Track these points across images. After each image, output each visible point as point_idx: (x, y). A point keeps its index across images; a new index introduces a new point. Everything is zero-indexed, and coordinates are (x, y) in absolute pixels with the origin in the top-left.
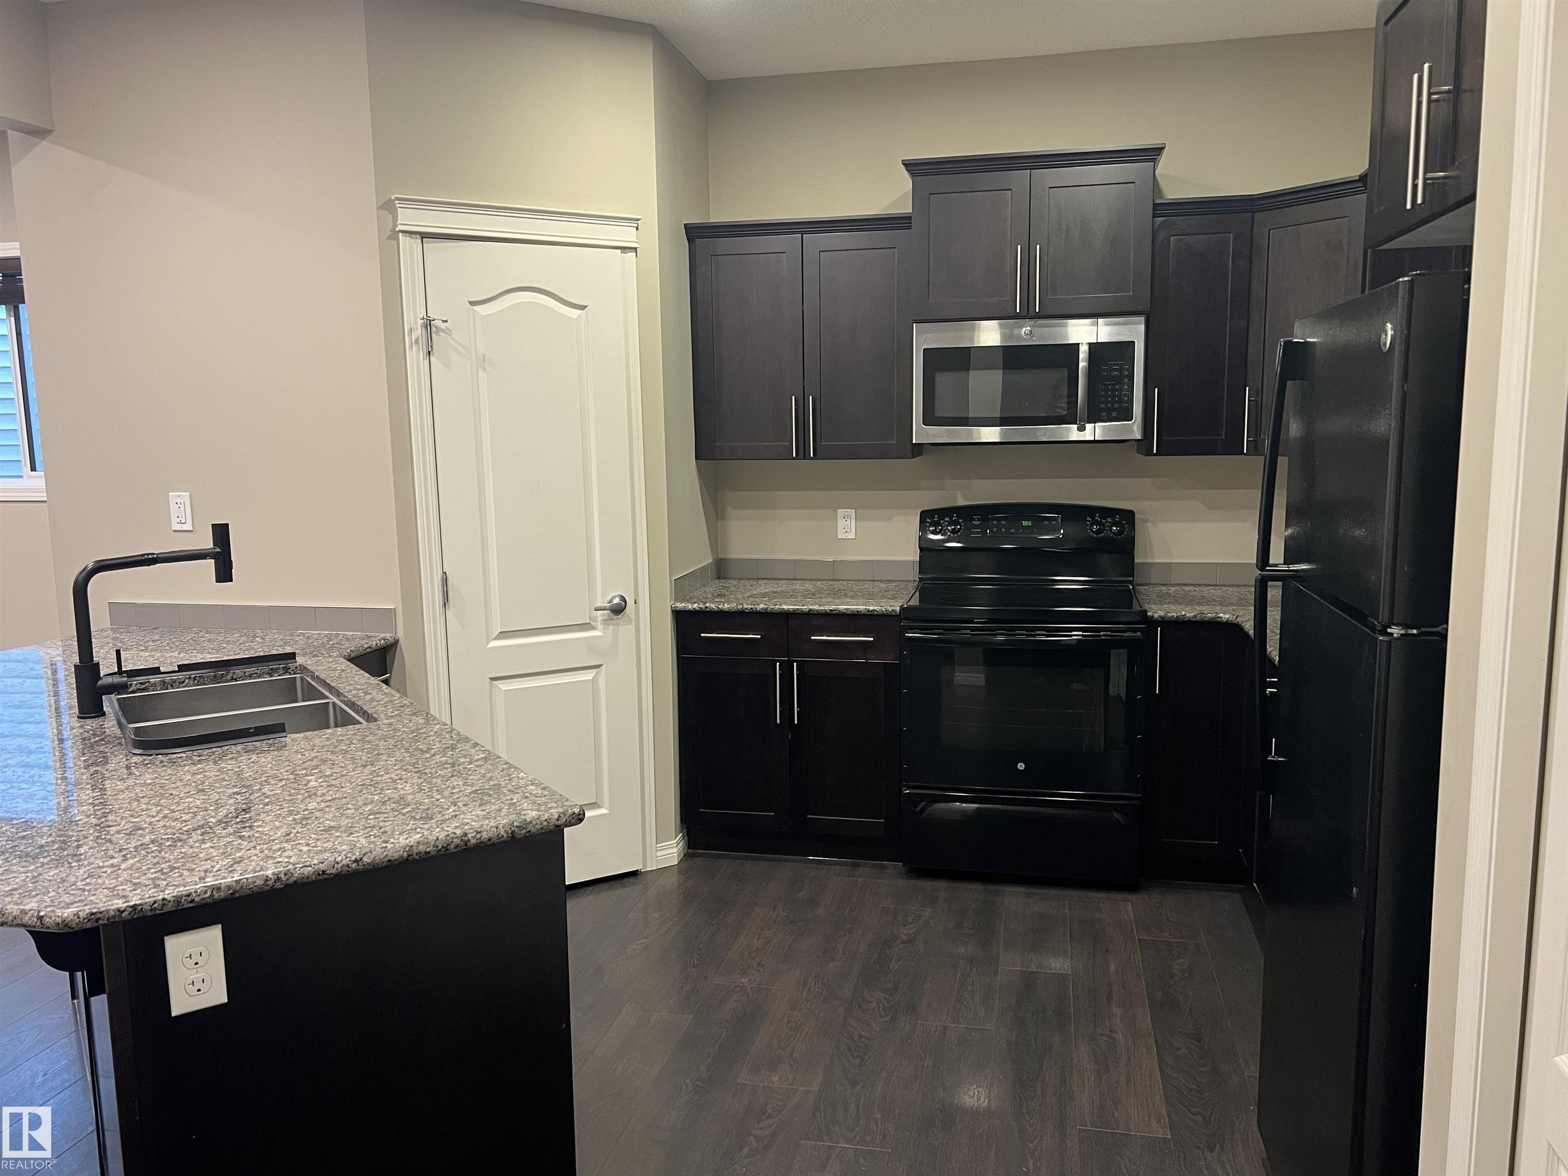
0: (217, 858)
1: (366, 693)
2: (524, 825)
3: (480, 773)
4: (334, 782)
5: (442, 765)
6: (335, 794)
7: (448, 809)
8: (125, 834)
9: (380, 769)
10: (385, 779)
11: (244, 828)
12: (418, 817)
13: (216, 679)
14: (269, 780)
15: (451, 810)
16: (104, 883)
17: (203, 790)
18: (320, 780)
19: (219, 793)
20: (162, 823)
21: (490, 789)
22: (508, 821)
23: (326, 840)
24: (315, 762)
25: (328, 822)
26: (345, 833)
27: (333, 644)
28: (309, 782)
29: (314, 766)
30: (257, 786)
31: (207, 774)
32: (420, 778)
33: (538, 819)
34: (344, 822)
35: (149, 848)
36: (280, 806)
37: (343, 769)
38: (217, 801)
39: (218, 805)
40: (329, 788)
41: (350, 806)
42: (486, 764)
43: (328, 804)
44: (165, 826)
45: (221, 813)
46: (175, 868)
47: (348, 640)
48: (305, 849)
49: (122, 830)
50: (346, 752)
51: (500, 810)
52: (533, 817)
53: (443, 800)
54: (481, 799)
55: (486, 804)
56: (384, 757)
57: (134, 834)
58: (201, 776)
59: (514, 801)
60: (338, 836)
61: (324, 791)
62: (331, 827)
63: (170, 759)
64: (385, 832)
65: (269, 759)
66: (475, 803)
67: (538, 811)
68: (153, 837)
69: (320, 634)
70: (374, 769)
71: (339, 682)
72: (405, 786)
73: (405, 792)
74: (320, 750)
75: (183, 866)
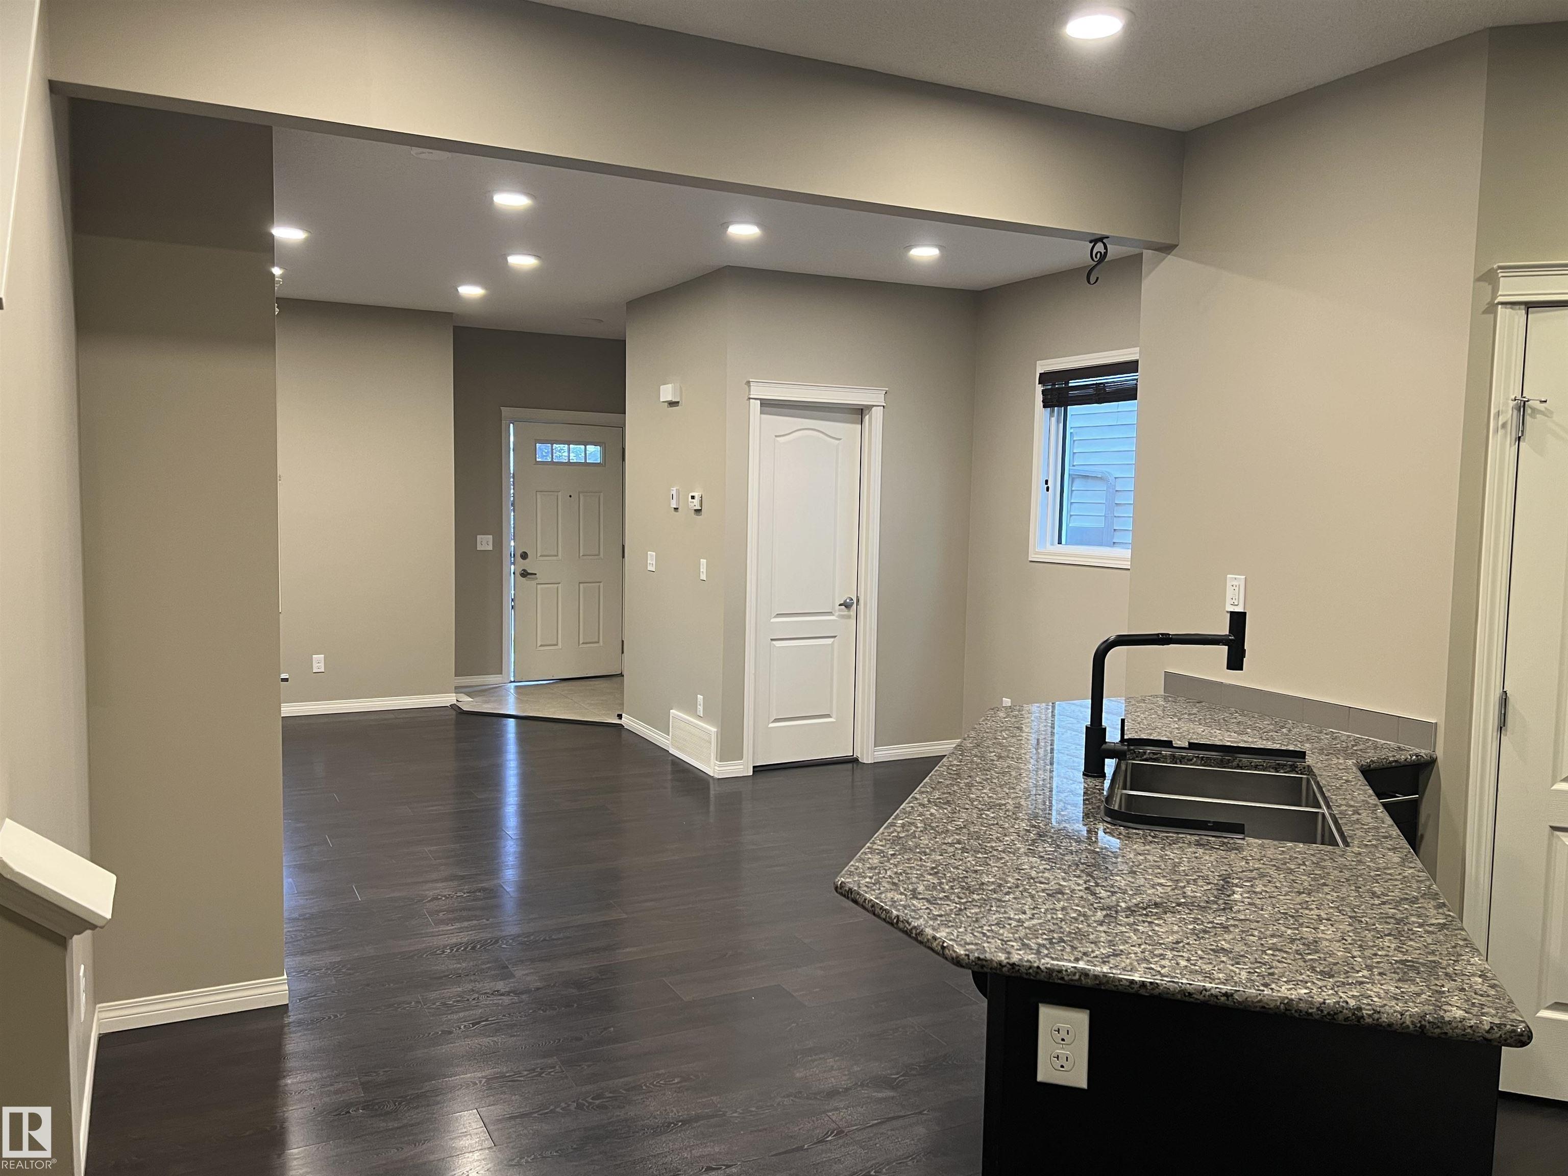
0: (1102, 944)
1: (1356, 812)
2: (1441, 1023)
3: (1425, 941)
4: (1258, 902)
5: (1385, 918)
6: (1250, 915)
7: (1358, 972)
8: (1047, 894)
9: (1313, 901)
10: (1312, 915)
11: (1144, 922)
12: (1318, 970)
13: (1221, 763)
14: (1198, 881)
15: (1360, 974)
16: (1002, 935)
17: (1135, 872)
18: (1245, 895)
19: (1146, 879)
20: (1081, 894)
21: (1423, 965)
22: (1419, 1011)
23: (1208, 961)
24: (1254, 874)
25: (1223, 943)
26: (1232, 960)
27: (1356, 750)
28: (1234, 893)
29: (1250, 878)
30: (1183, 882)
31: (1148, 857)
32: (1350, 925)
33: (1461, 1022)
34: (1239, 948)
35: (1056, 914)
36: (1190, 910)
37: (1276, 890)
38: (1139, 887)
39: (1138, 891)
40: (1248, 907)
41: (1256, 933)
42: (1439, 933)
43: (1237, 923)
44: (1082, 897)
45: (1135, 901)
46: (1064, 941)
47: (1376, 748)
48: (1183, 963)
49: (1047, 890)
50: (1291, 871)
51: (1419, 995)
52: (1455, 1018)
53: (1359, 959)
54: (1405, 973)
55: (1407, 981)
56: (1326, 889)
57: (1054, 897)
58: (1142, 858)
59: (1443, 989)
60: (1223, 962)
61: (1242, 908)
62: (1223, 949)
63: (1128, 833)
64: (1272, 974)
65: (1212, 859)
66: (1393, 975)
67: (1466, 1013)
68: (1066, 904)
69: (1349, 736)
70: (1307, 899)
71: (1335, 793)
72: (1328, 930)
73: (1323, 936)
74: (1267, 863)
75: (1070, 941)
